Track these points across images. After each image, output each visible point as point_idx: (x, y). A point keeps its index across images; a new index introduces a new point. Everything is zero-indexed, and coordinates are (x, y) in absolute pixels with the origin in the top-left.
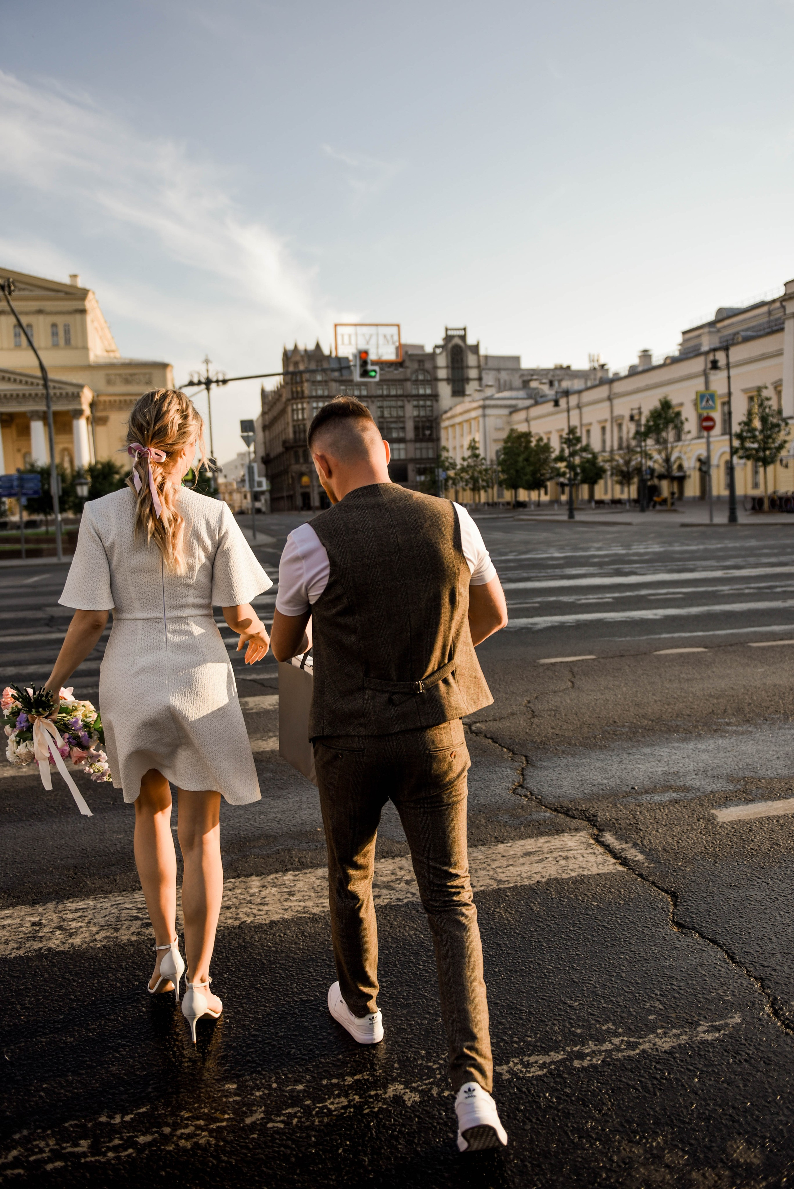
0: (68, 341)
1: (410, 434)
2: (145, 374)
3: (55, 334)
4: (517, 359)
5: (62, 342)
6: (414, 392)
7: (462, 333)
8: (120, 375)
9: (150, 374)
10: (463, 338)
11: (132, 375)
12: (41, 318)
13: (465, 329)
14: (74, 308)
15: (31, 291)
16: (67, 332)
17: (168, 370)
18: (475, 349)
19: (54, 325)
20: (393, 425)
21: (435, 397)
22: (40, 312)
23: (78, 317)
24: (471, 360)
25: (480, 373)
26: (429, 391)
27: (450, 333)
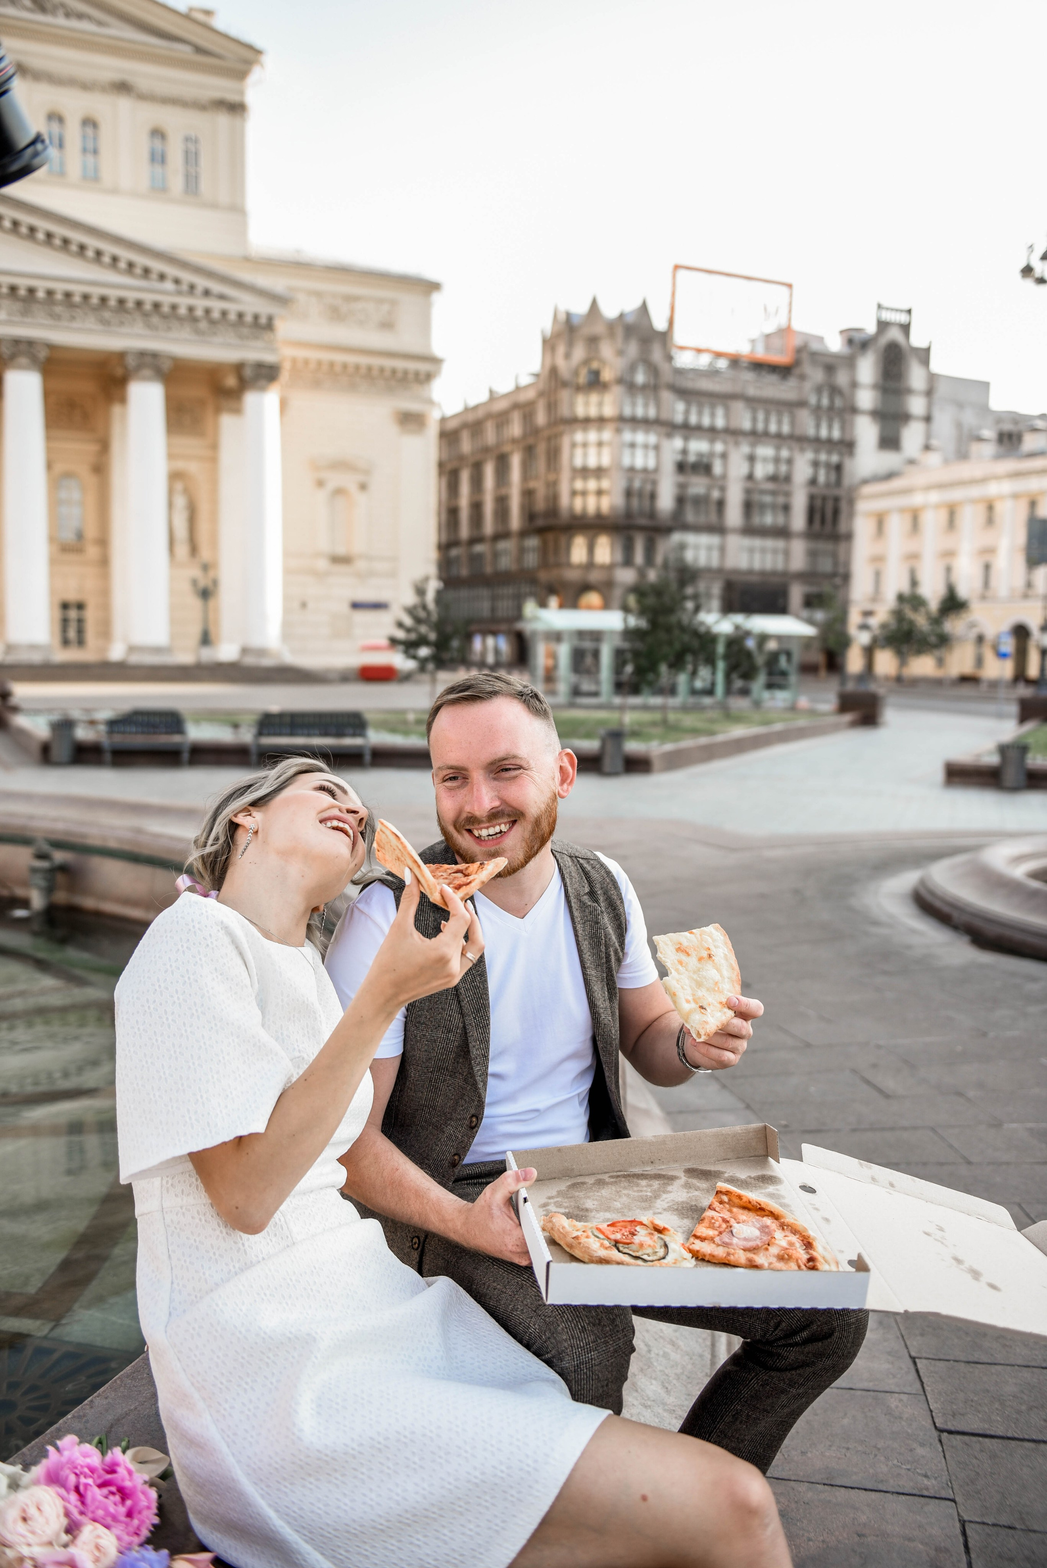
0: (192, 183)
1: (798, 521)
2: (380, 301)
3: (158, 158)
4: (985, 386)
5: (177, 183)
6: (811, 431)
7: (903, 318)
8: (318, 294)
9: (393, 303)
10: (906, 328)
11: (350, 299)
12: (124, 103)
13: (909, 312)
14: (217, 95)
15: (100, 23)
16: (191, 157)
17: (437, 298)
18: (924, 355)
19: (158, 133)
20: (768, 499)
21: (848, 446)
22: (123, 87)
23: (223, 119)
24: (916, 378)
25: (930, 406)
26: (836, 434)
27: (887, 316)
